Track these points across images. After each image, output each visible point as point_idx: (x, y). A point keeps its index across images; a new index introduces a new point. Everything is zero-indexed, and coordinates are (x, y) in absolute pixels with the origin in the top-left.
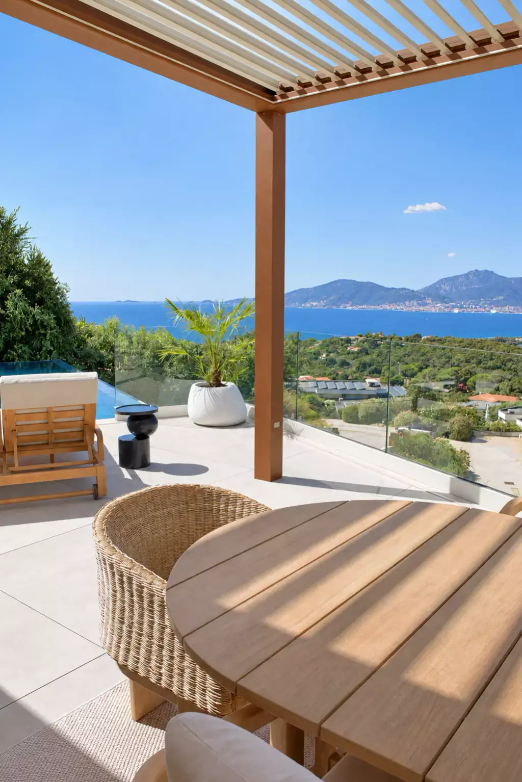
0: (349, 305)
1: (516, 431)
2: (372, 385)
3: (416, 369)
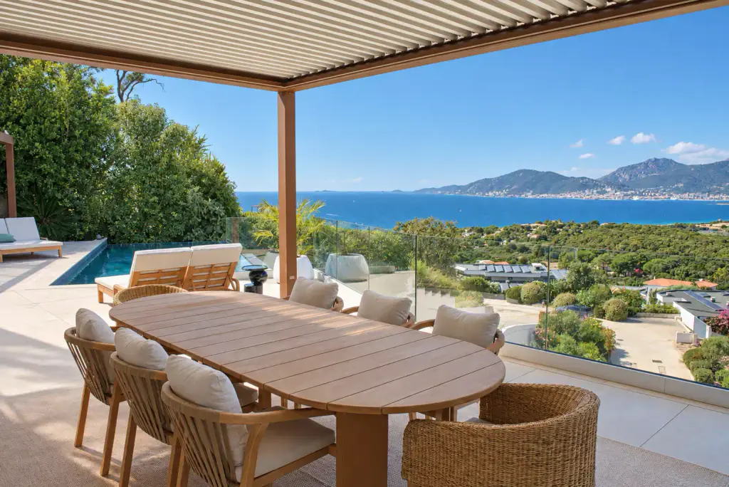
0: (530, 194)
1: (671, 313)
2: (538, 268)
3: (592, 254)
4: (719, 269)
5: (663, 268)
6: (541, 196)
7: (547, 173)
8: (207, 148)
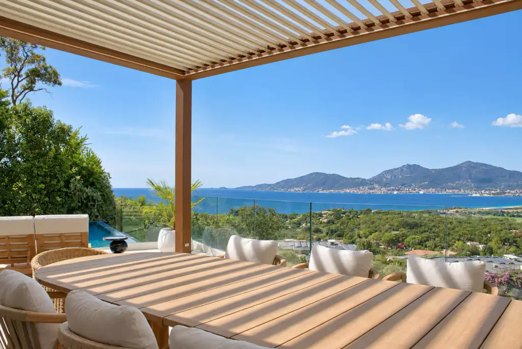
0: (321, 190)
2: (333, 244)
3: (368, 233)
4: (457, 242)
5: (418, 243)
6: (329, 191)
7: (333, 174)
8: (87, 146)
